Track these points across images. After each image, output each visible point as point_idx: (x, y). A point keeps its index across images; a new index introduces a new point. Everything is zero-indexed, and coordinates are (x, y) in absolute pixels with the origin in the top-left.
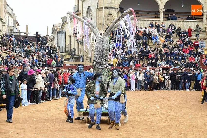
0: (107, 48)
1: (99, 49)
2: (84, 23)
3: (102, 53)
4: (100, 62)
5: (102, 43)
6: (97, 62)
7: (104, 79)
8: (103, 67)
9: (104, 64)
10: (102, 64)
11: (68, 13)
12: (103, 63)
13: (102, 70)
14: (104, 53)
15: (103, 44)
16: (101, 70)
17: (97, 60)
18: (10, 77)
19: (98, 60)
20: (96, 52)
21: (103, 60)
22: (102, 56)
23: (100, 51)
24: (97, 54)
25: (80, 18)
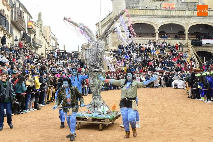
0: (102, 52)
1: (94, 52)
2: (80, 28)
3: (97, 56)
4: (94, 65)
5: (97, 46)
6: (92, 66)
7: (98, 83)
8: (97, 71)
9: (99, 68)
10: (96, 68)
11: (64, 19)
12: (97, 67)
13: (96, 74)
14: (99, 57)
15: (98, 47)
16: (95, 73)
17: (91, 64)
18: (4, 83)
19: (93, 64)
20: (91, 56)
21: (97, 63)
22: (97, 59)
23: (95, 54)
24: (92, 57)
25: (76, 23)
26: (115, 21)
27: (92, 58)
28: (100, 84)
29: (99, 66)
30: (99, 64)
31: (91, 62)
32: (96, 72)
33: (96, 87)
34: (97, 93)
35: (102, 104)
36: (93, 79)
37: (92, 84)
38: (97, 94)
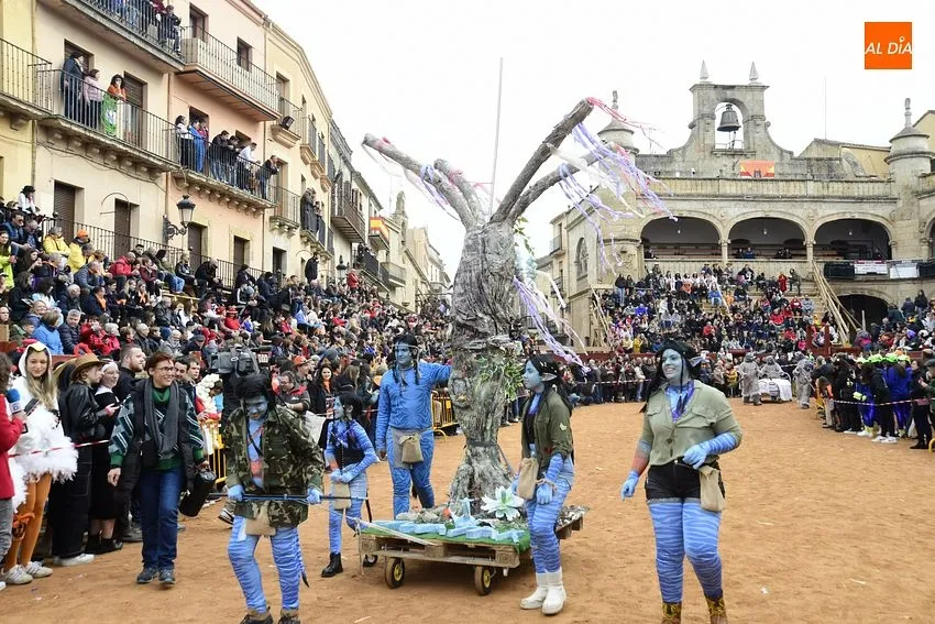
0: (502, 269)
1: (470, 271)
2: (423, 175)
3: (481, 288)
4: (468, 323)
5: (480, 247)
6: (460, 326)
7: (483, 393)
8: (480, 347)
9: (485, 335)
10: (477, 334)
11: (365, 142)
12: (480, 329)
13: (478, 357)
14: (486, 291)
15: (484, 252)
16: (475, 355)
17: (458, 318)
18: (157, 394)
19: (465, 317)
20: (460, 287)
21: (480, 315)
22: (480, 300)
23: (474, 279)
24: (462, 291)
25: (408, 159)
26: (549, 145)
27: (461, 295)
28: (493, 400)
29: (487, 329)
30: (487, 318)
31: (458, 312)
32: (477, 351)
33: (476, 413)
34: (482, 434)
35: (500, 479)
36: (466, 379)
37: (462, 398)
38: (483, 439)
